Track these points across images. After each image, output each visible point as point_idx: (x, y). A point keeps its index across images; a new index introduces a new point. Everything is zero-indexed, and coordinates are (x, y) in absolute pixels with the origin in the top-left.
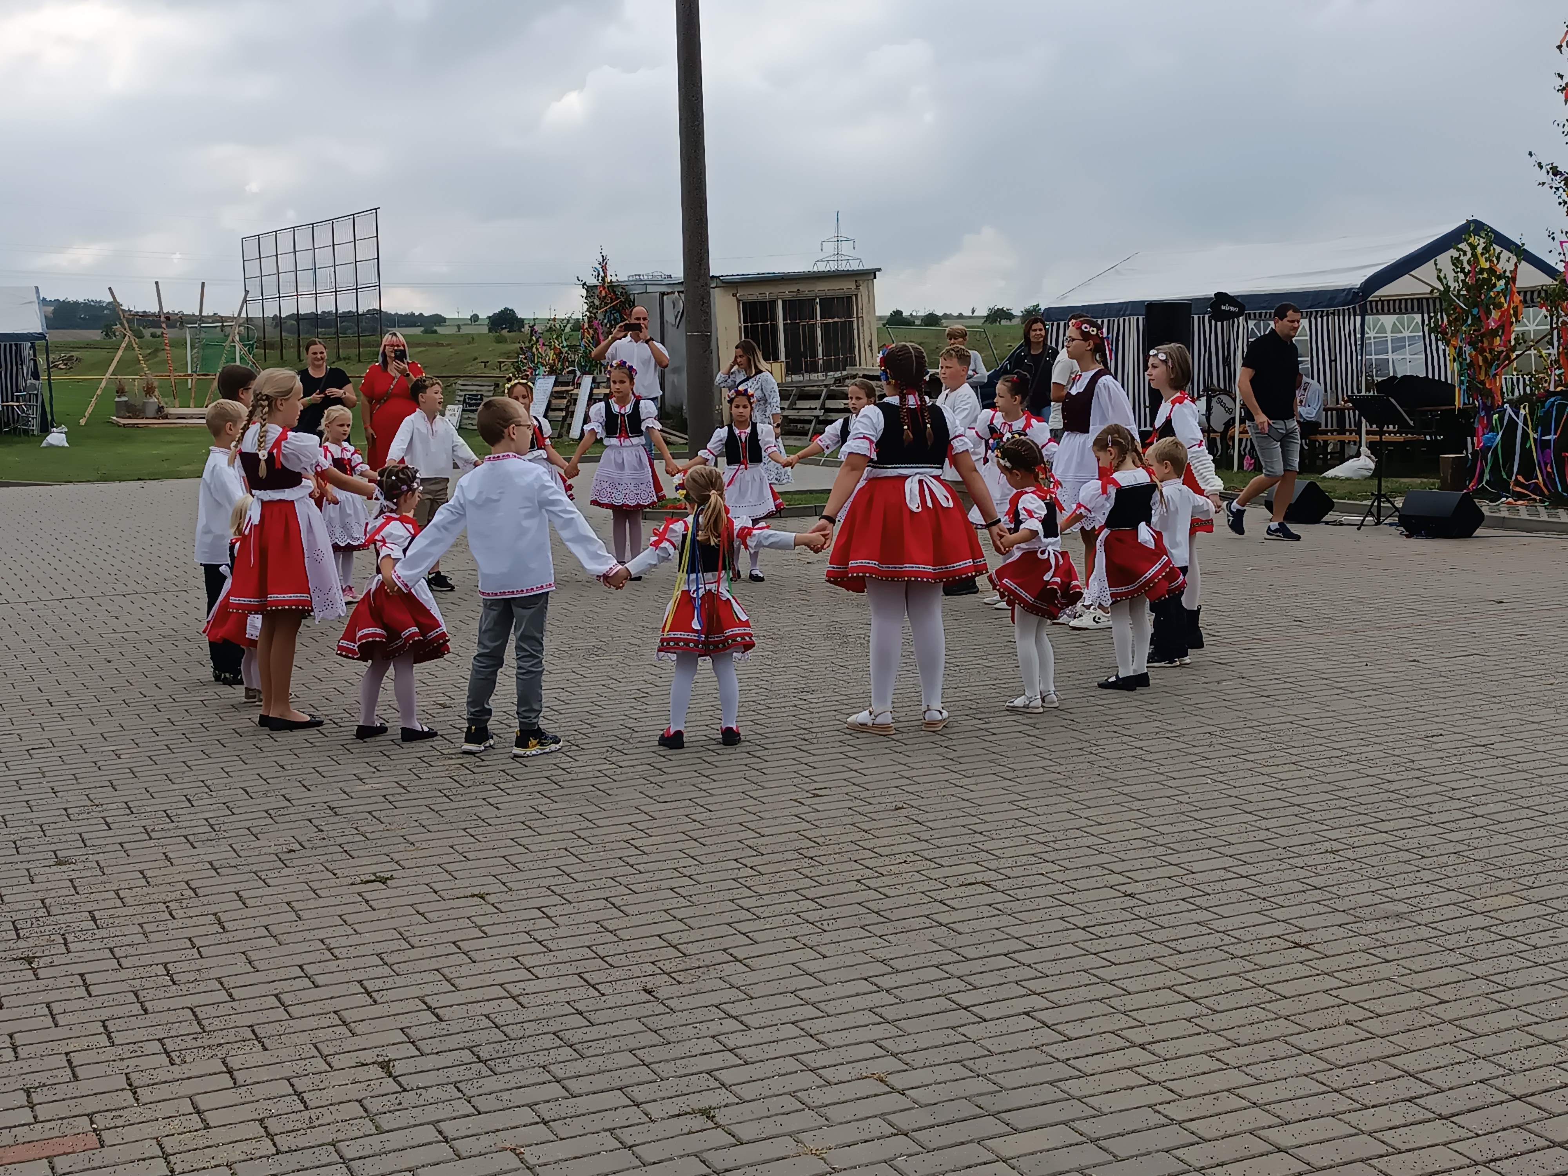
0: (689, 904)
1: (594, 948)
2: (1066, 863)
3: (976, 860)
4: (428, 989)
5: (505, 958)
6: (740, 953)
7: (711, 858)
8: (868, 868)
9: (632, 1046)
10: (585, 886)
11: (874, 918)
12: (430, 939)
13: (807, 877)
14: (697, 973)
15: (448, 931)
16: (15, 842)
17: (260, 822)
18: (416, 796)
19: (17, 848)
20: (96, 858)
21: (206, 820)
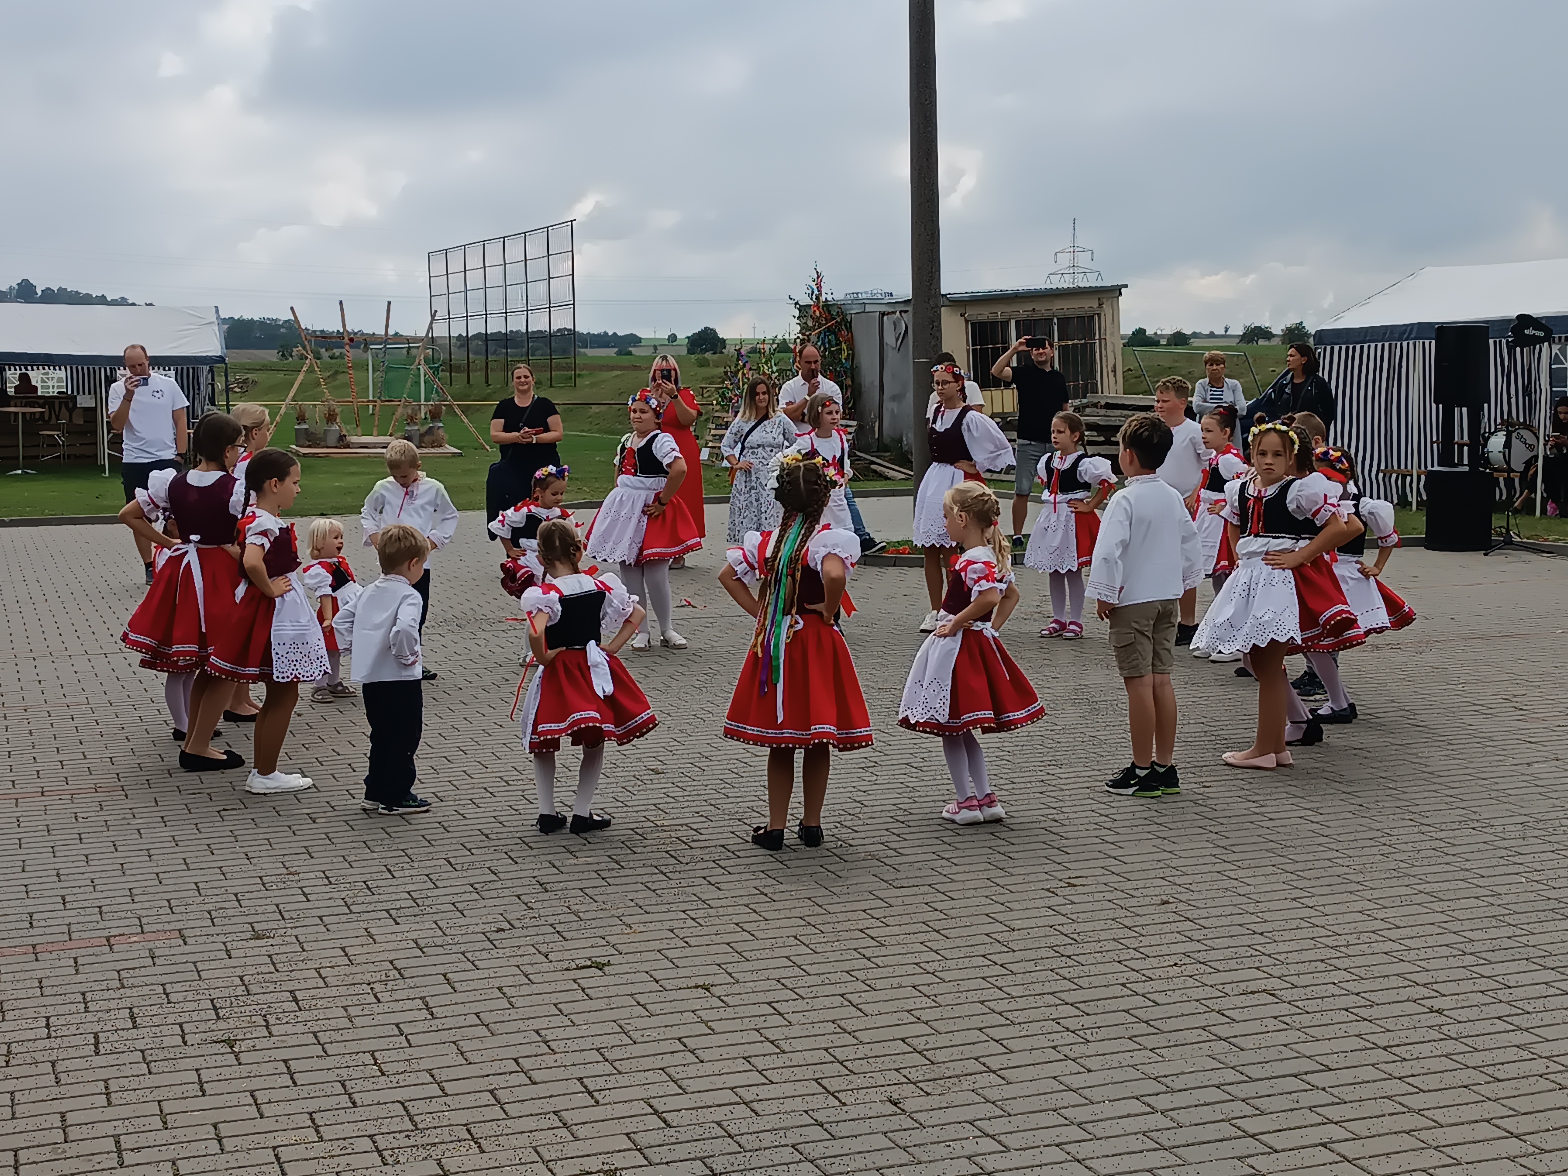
0: (934, 1004)
1: (830, 1050)
2: (1362, 972)
3: (1257, 964)
4: (653, 1091)
5: (736, 1058)
6: (994, 1063)
7: (956, 953)
8: (1134, 970)
9: (879, 1164)
10: (818, 980)
11: (1143, 1028)
12: (654, 1034)
13: (1065, 978)
14: (947, 1084)
15: (672, 1026)
16: (209, 913)
17: (466, 897)
18: (630, 872)
19: (212, 919)
20: (295, 932)
21: (408, 893)
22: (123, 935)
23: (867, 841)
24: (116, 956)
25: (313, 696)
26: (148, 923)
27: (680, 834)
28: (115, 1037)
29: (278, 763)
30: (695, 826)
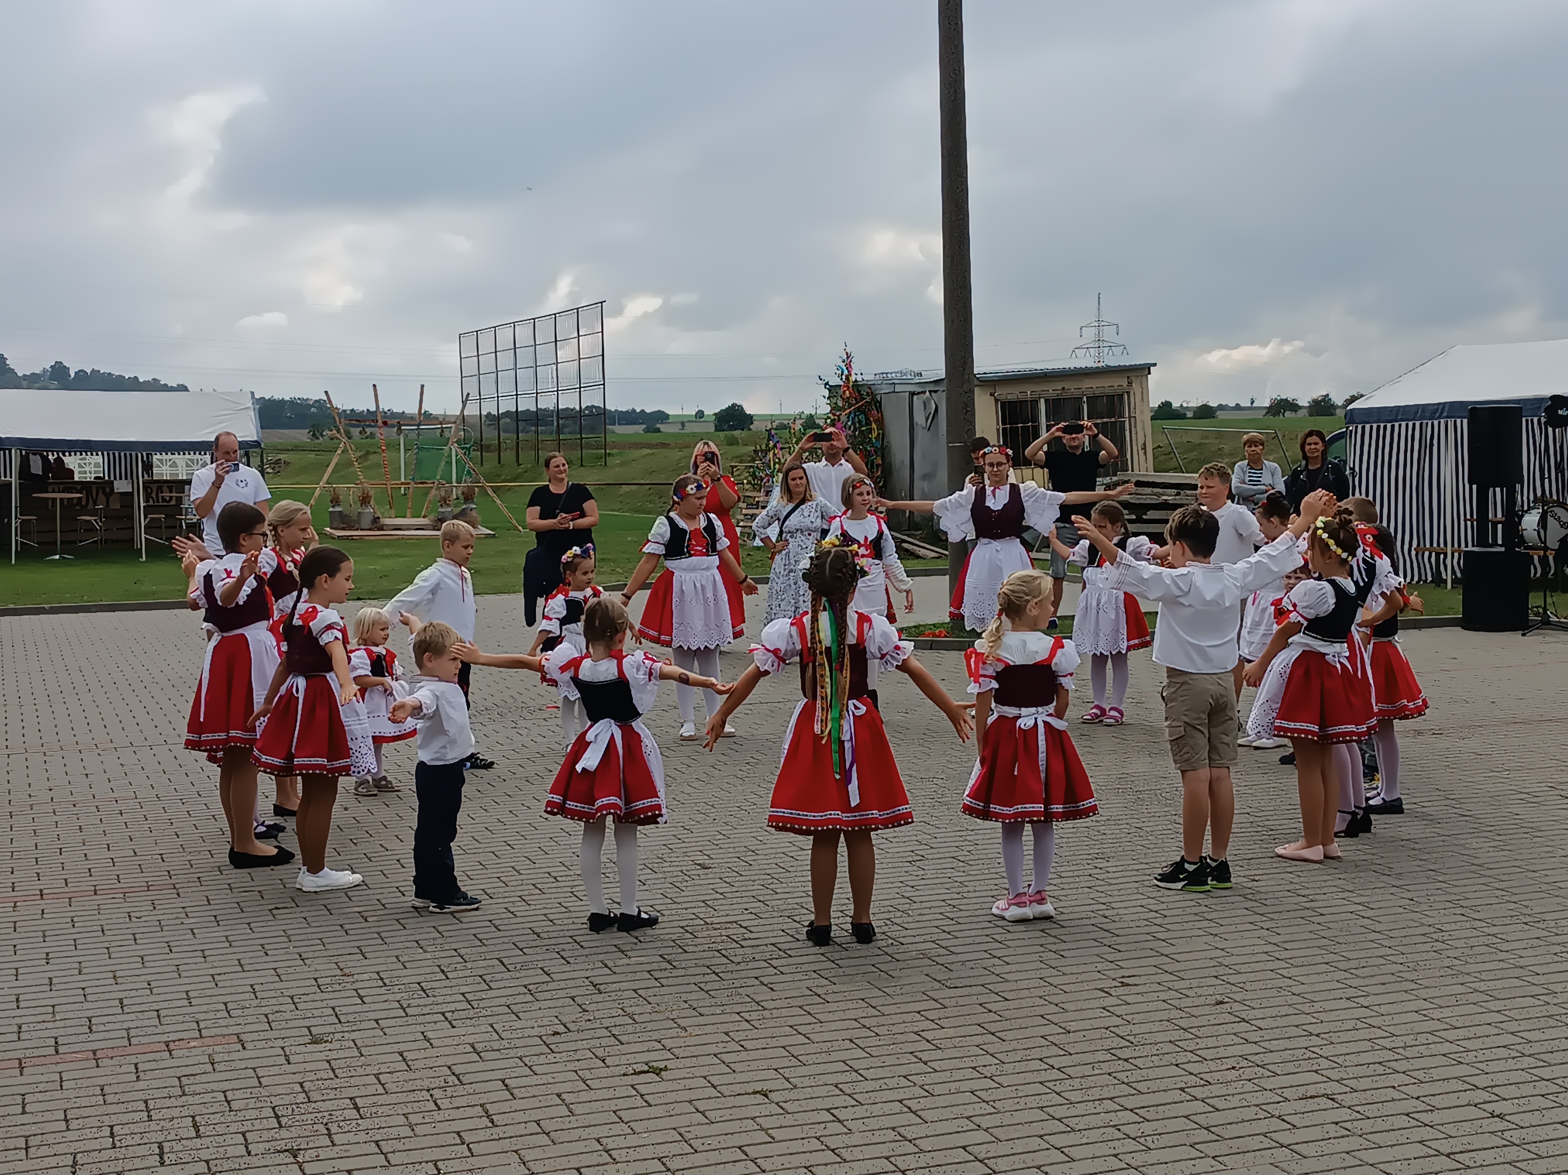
0: (993, 1110)
2: (1421, 1075)
3: (1315, 1067)
7: (1013, 1057)
8: (1192, 1074)
10: (875, 1085)
11: (1205, 1135)
12: (715, 1142)
13: (1123, 1082)
15: (732, 1133)
16: (266, 1016)
17: (520, 999)
18: (682, 972)
19: (269, 1023)
20: (353, 1036)
21: (463, 994)
22: (182, 1039)
23: (917, 939)
24: (176, 1062)
25: (356, 789)
26: (206, 1028)
27: (730, 932)
28: (178, 1147)
29: (326, 859)
30: (744, 924)
